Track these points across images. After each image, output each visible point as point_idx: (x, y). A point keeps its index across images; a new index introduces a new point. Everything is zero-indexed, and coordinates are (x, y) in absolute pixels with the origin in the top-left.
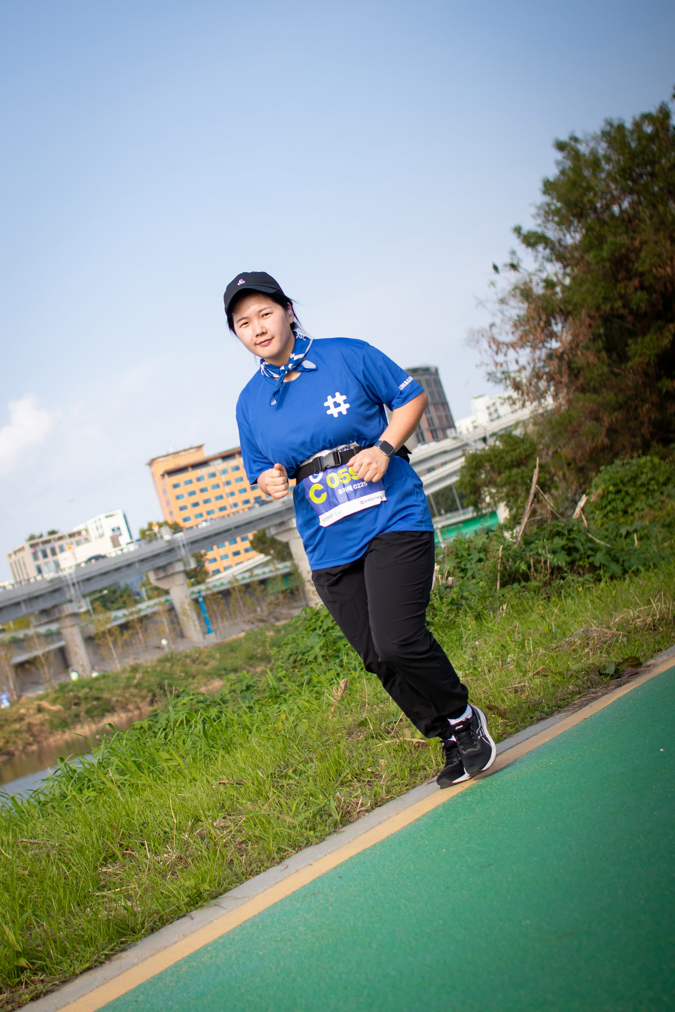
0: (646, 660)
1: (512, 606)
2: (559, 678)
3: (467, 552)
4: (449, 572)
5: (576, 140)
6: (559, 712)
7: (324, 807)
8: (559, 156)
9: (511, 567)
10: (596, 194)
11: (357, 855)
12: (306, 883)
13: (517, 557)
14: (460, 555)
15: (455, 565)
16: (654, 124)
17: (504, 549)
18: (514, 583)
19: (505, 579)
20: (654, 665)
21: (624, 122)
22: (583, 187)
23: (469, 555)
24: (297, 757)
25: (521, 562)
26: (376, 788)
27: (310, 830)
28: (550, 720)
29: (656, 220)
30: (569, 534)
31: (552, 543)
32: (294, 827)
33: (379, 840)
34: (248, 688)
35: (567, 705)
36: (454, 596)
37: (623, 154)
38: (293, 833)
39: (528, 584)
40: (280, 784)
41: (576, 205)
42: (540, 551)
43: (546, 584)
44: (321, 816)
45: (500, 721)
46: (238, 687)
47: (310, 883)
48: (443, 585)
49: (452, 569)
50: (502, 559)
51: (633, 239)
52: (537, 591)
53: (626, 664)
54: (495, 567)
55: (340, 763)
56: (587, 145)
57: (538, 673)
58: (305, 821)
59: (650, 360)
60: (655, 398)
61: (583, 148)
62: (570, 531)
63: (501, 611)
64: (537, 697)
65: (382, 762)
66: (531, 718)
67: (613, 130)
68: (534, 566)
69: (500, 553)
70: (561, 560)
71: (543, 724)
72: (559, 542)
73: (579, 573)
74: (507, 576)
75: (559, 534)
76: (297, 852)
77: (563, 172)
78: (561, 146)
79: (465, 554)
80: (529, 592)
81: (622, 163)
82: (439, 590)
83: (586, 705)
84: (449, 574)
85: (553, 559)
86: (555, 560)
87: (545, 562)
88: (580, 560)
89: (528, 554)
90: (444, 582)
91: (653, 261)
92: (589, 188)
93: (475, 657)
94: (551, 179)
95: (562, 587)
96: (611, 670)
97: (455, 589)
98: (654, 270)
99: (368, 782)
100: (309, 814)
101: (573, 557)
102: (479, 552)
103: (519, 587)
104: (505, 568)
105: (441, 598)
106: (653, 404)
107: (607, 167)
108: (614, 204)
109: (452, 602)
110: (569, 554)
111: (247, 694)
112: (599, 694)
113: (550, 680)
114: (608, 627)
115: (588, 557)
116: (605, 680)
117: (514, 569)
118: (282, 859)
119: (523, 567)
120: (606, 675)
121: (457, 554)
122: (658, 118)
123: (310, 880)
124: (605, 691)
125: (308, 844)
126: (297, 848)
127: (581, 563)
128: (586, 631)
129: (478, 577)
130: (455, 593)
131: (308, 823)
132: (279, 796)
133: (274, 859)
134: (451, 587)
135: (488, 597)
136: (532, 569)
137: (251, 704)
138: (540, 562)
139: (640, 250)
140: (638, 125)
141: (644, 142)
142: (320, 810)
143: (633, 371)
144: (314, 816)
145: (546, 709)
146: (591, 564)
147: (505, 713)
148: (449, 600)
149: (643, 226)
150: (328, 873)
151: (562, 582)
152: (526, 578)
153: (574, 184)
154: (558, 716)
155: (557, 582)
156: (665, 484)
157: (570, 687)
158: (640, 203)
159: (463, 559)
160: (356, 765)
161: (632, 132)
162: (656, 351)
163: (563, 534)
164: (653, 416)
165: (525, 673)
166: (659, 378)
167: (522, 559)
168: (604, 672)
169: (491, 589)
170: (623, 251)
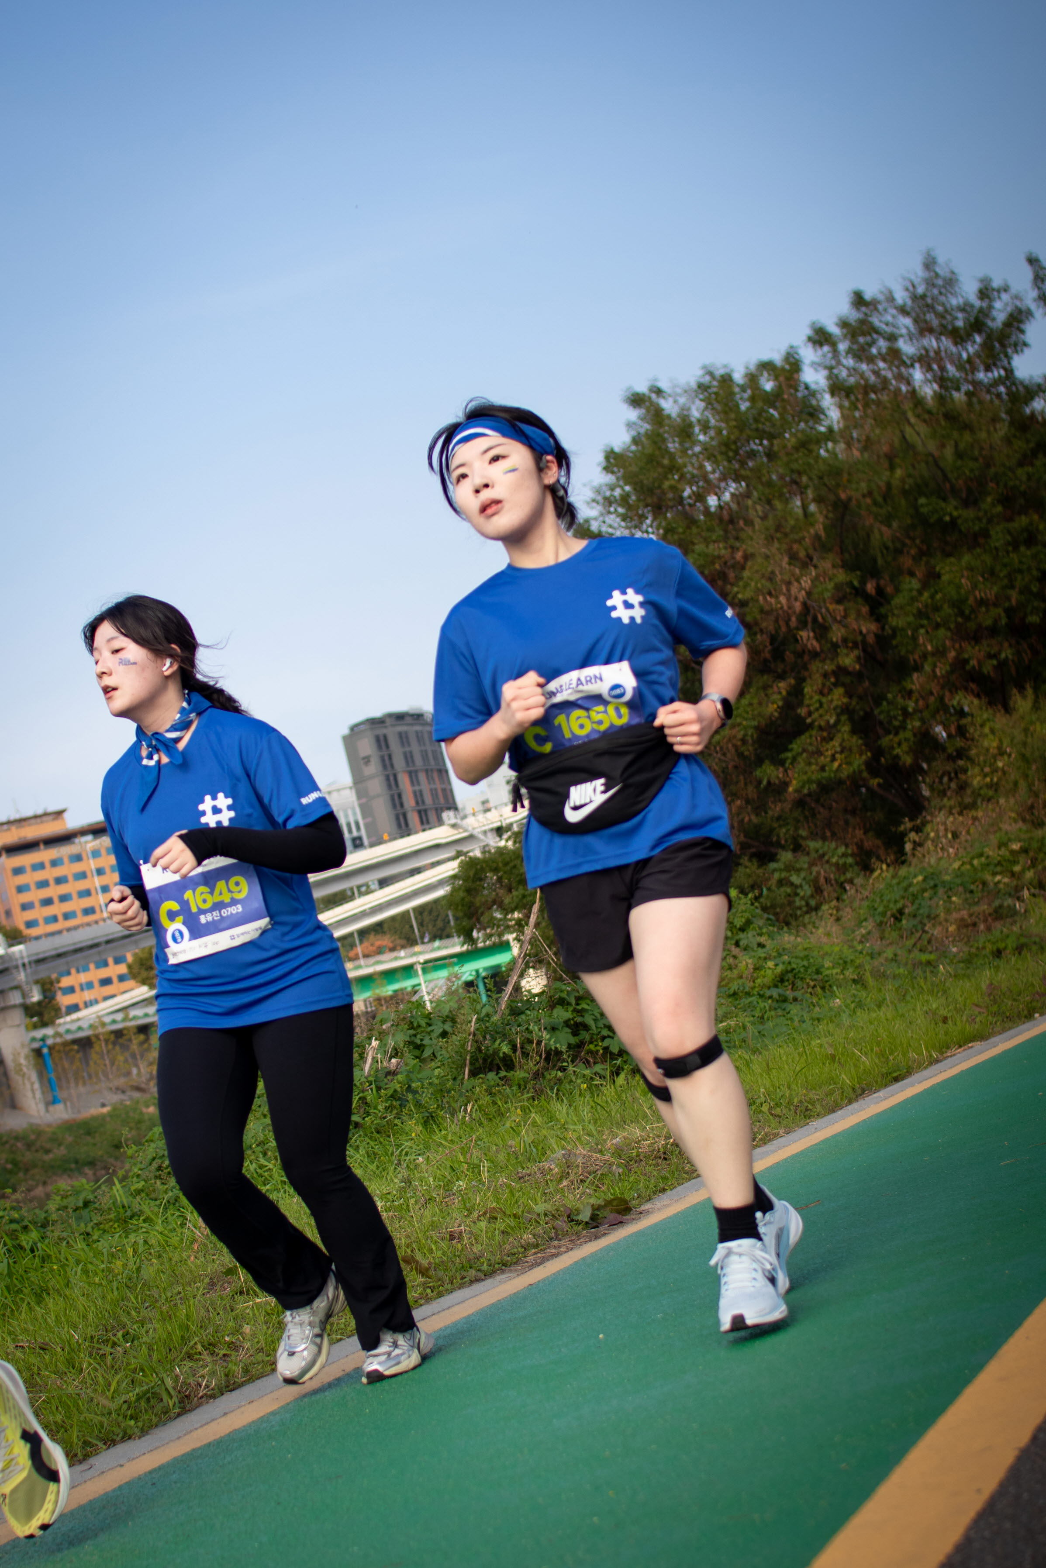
0: (640, 1205)
1: (479, 1107)
2: (512, 1222)
3: (426, 1020)
4: (395, 1049)
5: (659, 392)
6: (503, 1272)
7: (153, 1387)
8: (633, 414)
9: (487, 1047)
10: (682, 477)
11: (183, 1455)
12: (109, 1489)
13: (497, 1033)
14: (415, 1024)
15: (408, 1039)
16: (776, 378)
17: (479, 1020)
18: (490, 1070)
19: (477, 1065)
20: (648, 1212)
21: (732, 371)
22: (663, 466)
23: (429, 1025)
24: (133, 1313)
25: (502, 1041)
26: (230, 1365)
27: (131, 1418)
28: (489, 1282)
29: (770, 522)
30: (578, 1004)
31: (550, 1016)
32: (110, 1413)
33: (218, 1436)
34: (86, 1204)
35: (515, 1263)
36: (398, 1087)
37: (727, 421)
38: (105, 1421)
39: (510, 1074)
40: (101, 1352)
41: (651, 491)
42: (531, 1027)
43: (537, 1075)
44: (148, 1400)
45: (421, 1279)
46: (72, 1202)
47: (114, 1490)
48: (383, 1068)
49: (402, 1045)
50: (474, 1035)
51: (734, 549)
52: (522, 1086)
53: (608, 1209)
54: (463, 1046)
55: (188, 1327)
56: (675, 402)
57: (485, 1214)
58: (125, 1406)
59: (745, 735)
60: (751, 792)
61: (668, 406)
62: (578, 999)
63: (462, 1113)
64: (477, 1249)
65: (247, 1329)
66: (463, 1278)
67: (715, 383)
68: (522, 1048)
69: (473, 1026)
70: (562, 1041)
71: (477, 1287)
72: (561, 1014)
73: (588, 1062)
74: (481, 1061)
75: (562, 1002)
76: (109, 1448)
77: (635, 441)
78: (636, 400)
79: (423, 1023)
80: (510, 1087)
81: (725, 432)
82: (376, 1076)
83: (540, 1264)
84: (396, 1053)
85: (550, 1040)
86: (552, 1042)
87: (539, 1043)
88: (591, 1043)
89: (513, 1030)
90: (385, 1064)
91: (759, 585)
92: (673, 468)
93: (408, 1182)
94: (617, 449)
95: (560, 1080)
96: (585, 1216)
97: (400, 1077)
98: (761, 598)
99: (225, 1355)
100: (132, 1396)
101: (581, 1037)
102: (444, 1022)
103: (496, 1078)
104: (480, 1050)
105: (379, 1089)
106: (748, 801)
107: (701, 437)
108: (709, 494)
109: (394, 1096)
110: (575, 1034)
111: (85, 1213)
112: (562, 1249)
113: (500, 1225)
114: (601, 1151)
115: (603, 1038)
116: (575, 1227)
117: (491, 1052)
118: (86, 1457)
119: (505, 1049)
120: (578, 1223)
121: (412, 1023)
122: (783, 369)
123: (116, 1485)
124: (571, 1246)
125: (127, 1437)
126: (110, 1442)
127: (592, 1047)
128: (569, 1154)
129: (439, 1058)
130: (399, 1082)
131: (128, 1408)
132: (96, 1370)
133: (76, 1455)
134: (394, 1073)
135: (449, 1092)
136: (518, 1053)
137: (89, 1229)
138: (530, 1042)
139: (743, 568)
140: (752, 379)
141: (760, 404)
142: (147, 1391)
143: (721, 748)
144: (139, 1398)
145: (485, 1267)
146: (606, 1049)
147: (427, 1269)
148: (390, 1092)
149: (749, 530)
150: (139, 1478)
151: (560, 1074)
152: (509, 1064)
153: (651, 460)
154: (499, 1278)
155: (554, 1073)
156: (742, 929)
157: (525, 1236)
158: (747, 495)
159: (419, 1030)
160: (211, 1329)
161: (743, 389)
162: (755, 723)
163: (569, 1004)
164: (747, 819)
165: (470, 1212)
166: (759, 762)
167: (504, 1036)
168: (576, 1218)
169: (455, 1079)
170: (717, 566)
